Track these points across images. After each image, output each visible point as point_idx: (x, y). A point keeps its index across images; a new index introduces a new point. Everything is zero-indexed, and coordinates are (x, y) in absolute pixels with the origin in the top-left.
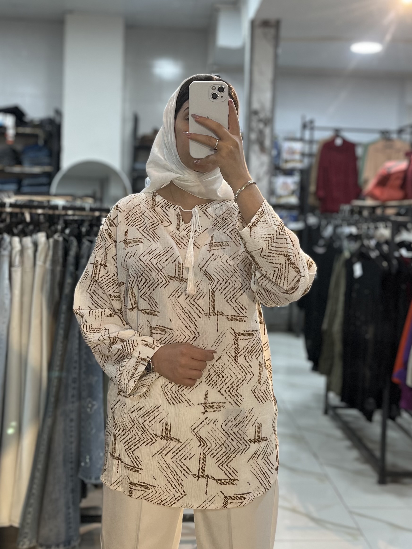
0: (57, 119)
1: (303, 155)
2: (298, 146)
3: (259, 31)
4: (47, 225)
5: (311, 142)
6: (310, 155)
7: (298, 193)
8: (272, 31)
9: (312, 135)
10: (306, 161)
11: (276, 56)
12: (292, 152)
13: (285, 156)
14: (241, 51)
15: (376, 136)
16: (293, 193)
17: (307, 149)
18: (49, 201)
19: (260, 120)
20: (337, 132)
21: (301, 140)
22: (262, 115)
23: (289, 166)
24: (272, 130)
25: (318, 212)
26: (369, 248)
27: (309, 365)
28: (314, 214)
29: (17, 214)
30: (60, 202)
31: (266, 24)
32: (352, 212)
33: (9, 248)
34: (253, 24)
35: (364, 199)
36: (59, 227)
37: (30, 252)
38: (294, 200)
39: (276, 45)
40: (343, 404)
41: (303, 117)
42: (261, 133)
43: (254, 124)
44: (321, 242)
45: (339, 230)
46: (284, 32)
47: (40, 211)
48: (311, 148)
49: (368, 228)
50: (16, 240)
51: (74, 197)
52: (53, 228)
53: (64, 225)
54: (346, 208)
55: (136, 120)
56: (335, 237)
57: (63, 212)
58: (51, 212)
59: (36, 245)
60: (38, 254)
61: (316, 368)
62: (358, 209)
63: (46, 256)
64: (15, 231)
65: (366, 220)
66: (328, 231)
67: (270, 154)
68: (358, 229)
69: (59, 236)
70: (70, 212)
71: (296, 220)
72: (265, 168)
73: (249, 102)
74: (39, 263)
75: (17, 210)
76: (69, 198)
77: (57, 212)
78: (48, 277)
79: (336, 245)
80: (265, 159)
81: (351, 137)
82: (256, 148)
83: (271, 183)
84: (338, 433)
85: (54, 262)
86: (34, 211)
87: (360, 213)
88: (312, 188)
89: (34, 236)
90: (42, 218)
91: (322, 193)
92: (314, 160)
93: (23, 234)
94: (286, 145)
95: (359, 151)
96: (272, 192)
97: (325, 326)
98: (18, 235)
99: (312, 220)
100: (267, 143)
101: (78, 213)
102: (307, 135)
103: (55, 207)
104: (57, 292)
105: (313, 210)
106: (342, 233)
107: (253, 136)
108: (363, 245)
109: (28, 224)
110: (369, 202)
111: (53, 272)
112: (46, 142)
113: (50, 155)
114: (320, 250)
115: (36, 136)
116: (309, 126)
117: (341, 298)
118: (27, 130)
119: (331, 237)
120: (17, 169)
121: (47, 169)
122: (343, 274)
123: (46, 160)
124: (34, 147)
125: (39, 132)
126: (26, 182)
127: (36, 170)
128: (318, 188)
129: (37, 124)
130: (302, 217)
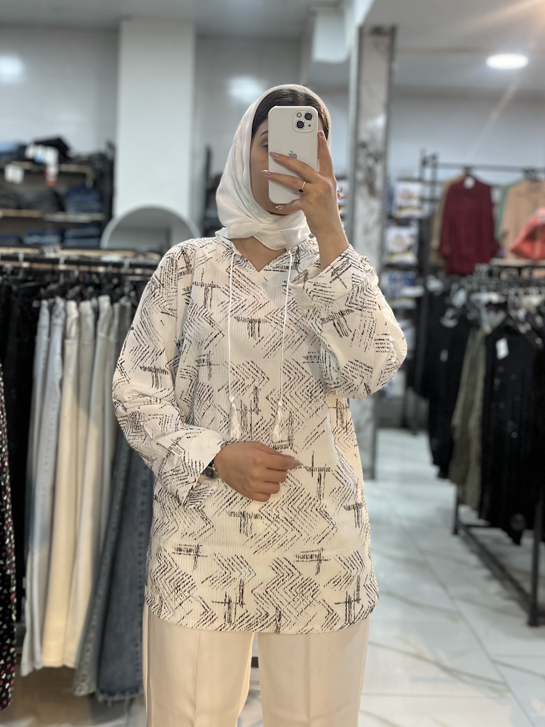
0: (109, 154)
1: (422, 199)
2: (415, 188)
3: (369, 41)
5: (433, 183)
6: (432, 200)
7: (416, 249)
8: (385, 40)
9: (434, 174)
10: (427, 208)
11: (391, 73)
12: (409, 196)
13: (399, 200)
14: (345, 65)
15: (518, 176)
16: (409, 249)
17: (427, 192)
18: (99, 257)
19: (370, 155)
20: (468, 171)
21: (420, 180)
22: (372, 149)
23: (404, 214)
24: (385, 168)
25: (442, 274)
26: (517, 321)
27: (434, 470)
28: (437, 277)
30: (114, 258)
31: (377, 31)
32: (490, 273)
33: (63, 315)
34: (361, 31)
35: (502, 257)
36: (126, 290)
37: (89, 321)
38: (410, 258)
39: (391, 59)
41: (423, 151)
42: (370, 171)
43: (362, 160)
44: (451, 313)
46: (402, 41)
47: (101, 269)
48: (433, 191)
49: (517, 294)
50: (72, 304)
51: (136, 252)
54: (483, 268)
55: (209, 155)
56: (470, 305)
57: (130, 271)
58: (115, 271)
59: (97, 311)
60: (100, 323)
61: (443, 474)
62: (498, 270)
63: (110, 325)
66: (460, 298)
67: (381, 199)
68: (502, 296)
69: (126, 301)
70: (139, 271)
71: (413, 283)
72: (375, 217)
73: (356, 132)
75: (73, 268)
76: (128, 254)
77: (123, 271)
79: (472, 316)
80: (376, 205)
81: (486, 177)
82: (364, 190)
83: (382, 236)
84: (473, 559)
86: (93, 269)
87: (499, 275)
88: (435, 243)
89: (94, 301)
91: (447, 250)
92: (438, 207)
94: (401, 188)
95: (495, 195)
97: (456, 421)
99: (435, 284)
100: (379, 184)
102: (428, 174)
103: (120, 265)
105: (435, 271)
106: (478, 301)
107: (361, 175)
108: (508, 317)
109: (87, 285)
110: (511, 260)
112: (95, 183)
113: (101, 200)
114: (449, 322)
115: (83, 176)
116: (430, 161)
117: (480, 385)
118: (72, 168)
119: (464, 306)
120: (59, 217)
121: (98, 217)
122: (482, 353)
123: (96, 205)
124: (81, 189)
125: (87, 170)
126: (70, 233)
127: (84, 218)
128: (442, 242)
129: (84, 159)
130: (421, 280)
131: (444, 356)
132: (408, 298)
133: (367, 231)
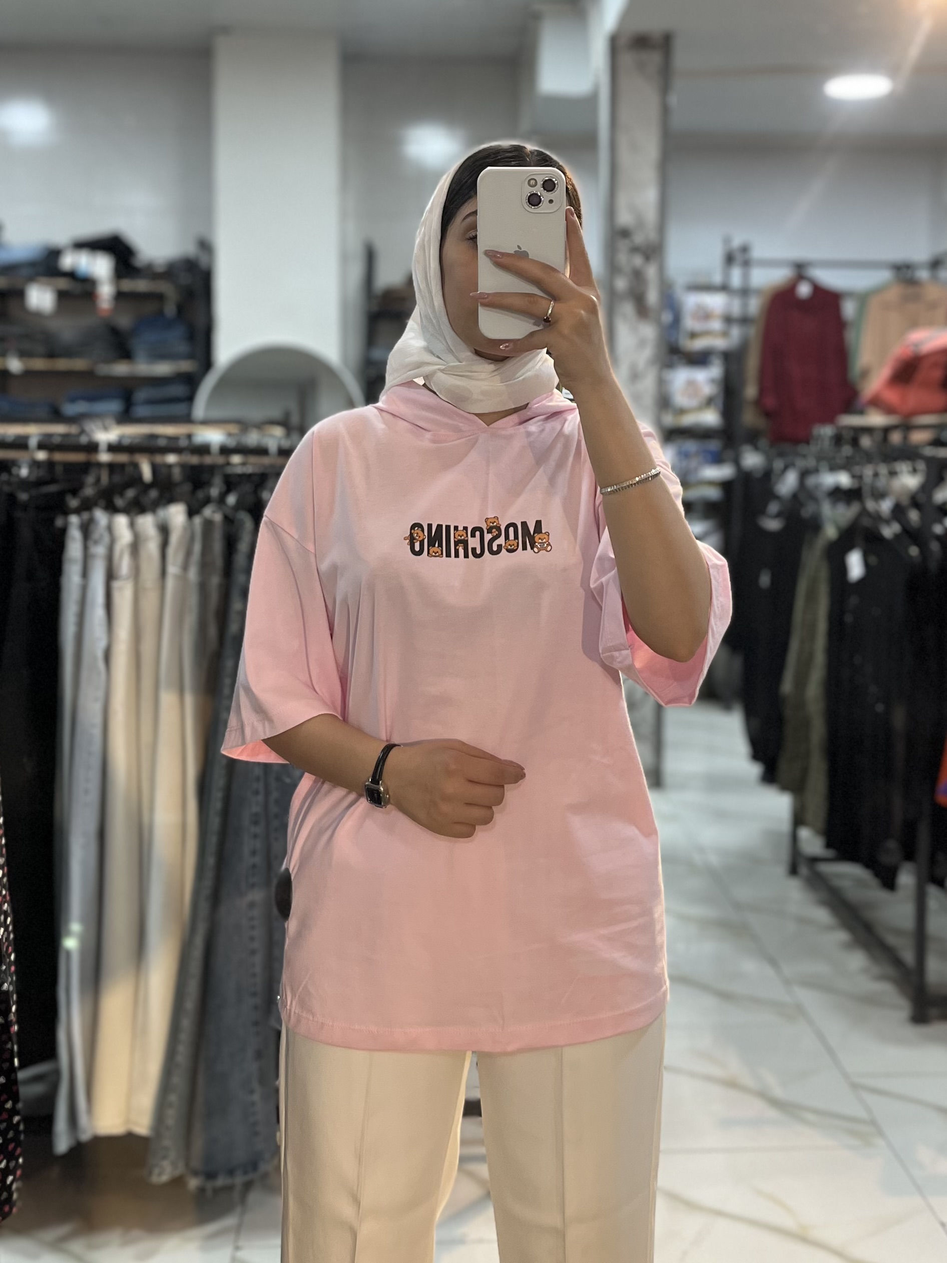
0: (203, 260)
1: (728, 320)
2: (716, 302)
3: (627, 59)
4: (187, 487)
5: (745, 292)
6: (744, 320)
7: (720, 402)
8: (654, 58)
9: (746, 277)
10: (736, 332)
11: (665, 111)
12: (705, 315)
13: (689, 323)
14: (591, 100)
15: (884, 276)
16: (709, 402)
17: (736, 307)
18: (189, 436)
19: (635, 250)
20: (800, 270)
21: (724, 288)
22: (639, 239)
23: (699, 344)
24: (661, 270)
25: (763, 442)
26: (877, 518)
27: (754, 770)
28: (756, 448)
29: (122, 466)
30: (214, 437)
31: (641, 42)
32: (838, 440)
33: (106, 539)
34: (615, 44)
35: (861, 412)
36: (214, 492)
37: (152, 547)
38: (711, 418)
39: (665, 87)
40: (830, 853)
41: (727, 240)
42: (638, 276)
43: (623, 258)
44: (773, 507)
45: (811, 481)
46: (681, 58)
47: (171, 459)
48: (745, 305)
49: (876, 475)
50: (121, 521)
51: (244, 425)
52: (200, 494)
53: (224, 488)
54: (826, 431)
55: (370, 257)
56: (802, 494)
57: (220, 460)
58: (194, 460)
59: (164, 530)
60: (171, 551)
61: (770, 776)
62: (852, 433)
63: (188, 554)
64: (119, 502)
65: (869, 458)
66: (788, 483)
67: (658, 322)
68: (853, 476)
69: (214, 512)
70: (236, 459)
71: (717, 459)
72: (648, 353)
73: (611, 211)
74: (173, 569)
75: (122, 458)
76: (234, 429)
77: (208, 460)
78: (193, 600)
79: (807, 511)
80: (649, 331)
81: (831, 279)
82: (627, 308)
83: (661, 383)
84: (823, 915)
85: (205, 566)
86: (158, 459)
87: (855, 442)
88: (751, 391)
89: (162, 513)
90: (177, 473)
91: (770, 402)
92: (753, 332)
93: (137, 508)
94: (692, 301)
95: (849, 309)
96: (664, 402)
97: (787, 686)
98: (126, 511)
99: (752, 460)
100: (652, 297)
101: (253, 459)
102: (736, 277)
103: (204, 449)
104: (213, 631)
105: (753, 438)
106: (817, 486)
107: (621, 284)
108: (864, 512)
109: (147, 487)
110: (876, 419)
111: (203, 587)
112: (180, 309)
113: (191, 337)
114: (772, 525)
115: (159, 297)
116: (739, 257)
117: (822, 626)
118: (141, 285)
119: (795, 496)
120: (121, 369)
121: (186, 366)
122: (824, 574)
123: (182, 347)
124: (157, 320)
125: (164, 287)
126: (141, 395)
127: (163, 369)
128: (762, 391)
129: (160, 270)
130: (729, 453)
131: (765, 580)
132: (711, 483)
133: (635, 376)
